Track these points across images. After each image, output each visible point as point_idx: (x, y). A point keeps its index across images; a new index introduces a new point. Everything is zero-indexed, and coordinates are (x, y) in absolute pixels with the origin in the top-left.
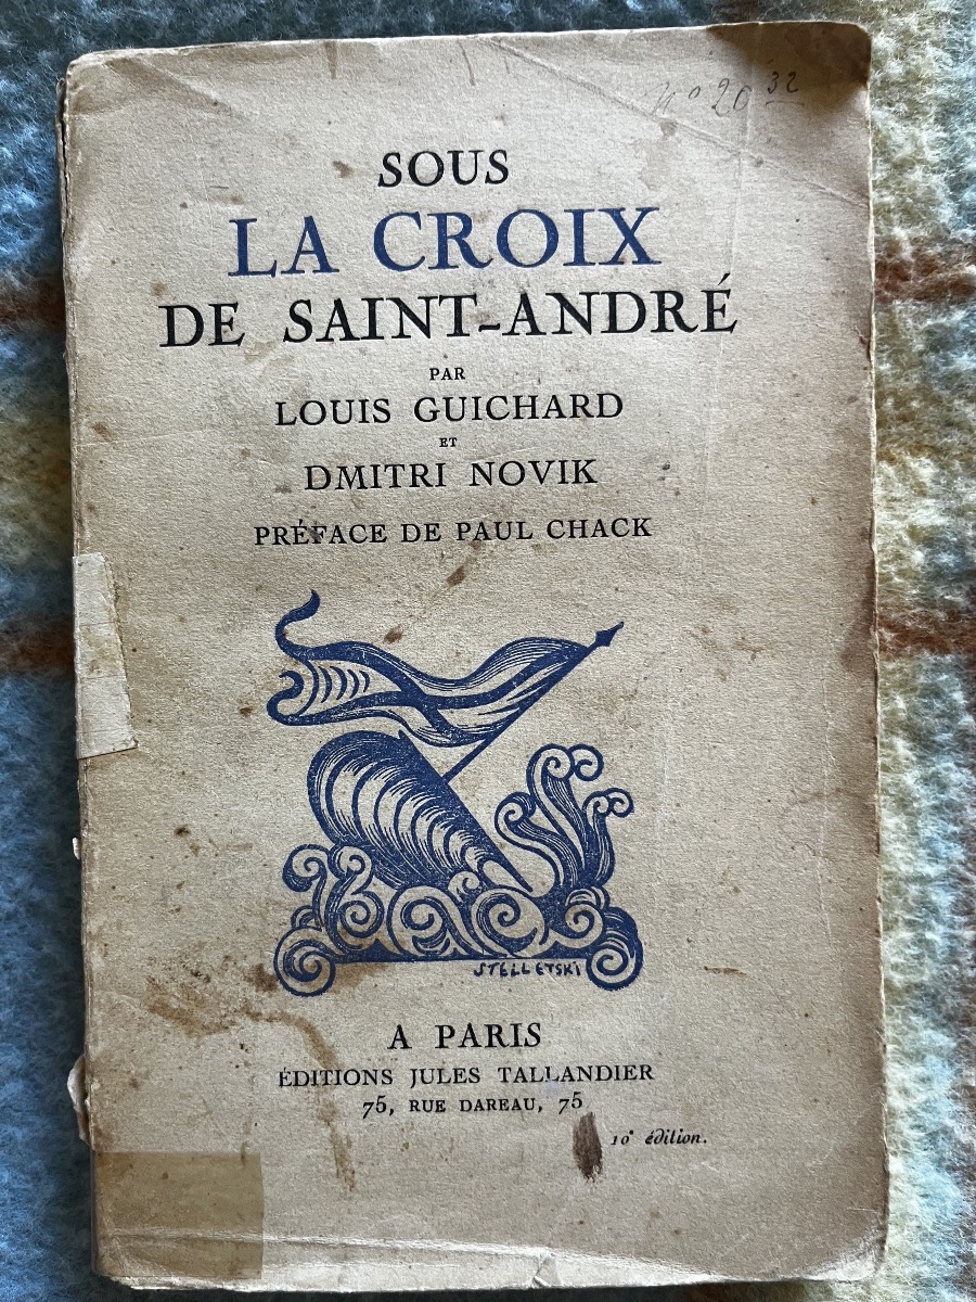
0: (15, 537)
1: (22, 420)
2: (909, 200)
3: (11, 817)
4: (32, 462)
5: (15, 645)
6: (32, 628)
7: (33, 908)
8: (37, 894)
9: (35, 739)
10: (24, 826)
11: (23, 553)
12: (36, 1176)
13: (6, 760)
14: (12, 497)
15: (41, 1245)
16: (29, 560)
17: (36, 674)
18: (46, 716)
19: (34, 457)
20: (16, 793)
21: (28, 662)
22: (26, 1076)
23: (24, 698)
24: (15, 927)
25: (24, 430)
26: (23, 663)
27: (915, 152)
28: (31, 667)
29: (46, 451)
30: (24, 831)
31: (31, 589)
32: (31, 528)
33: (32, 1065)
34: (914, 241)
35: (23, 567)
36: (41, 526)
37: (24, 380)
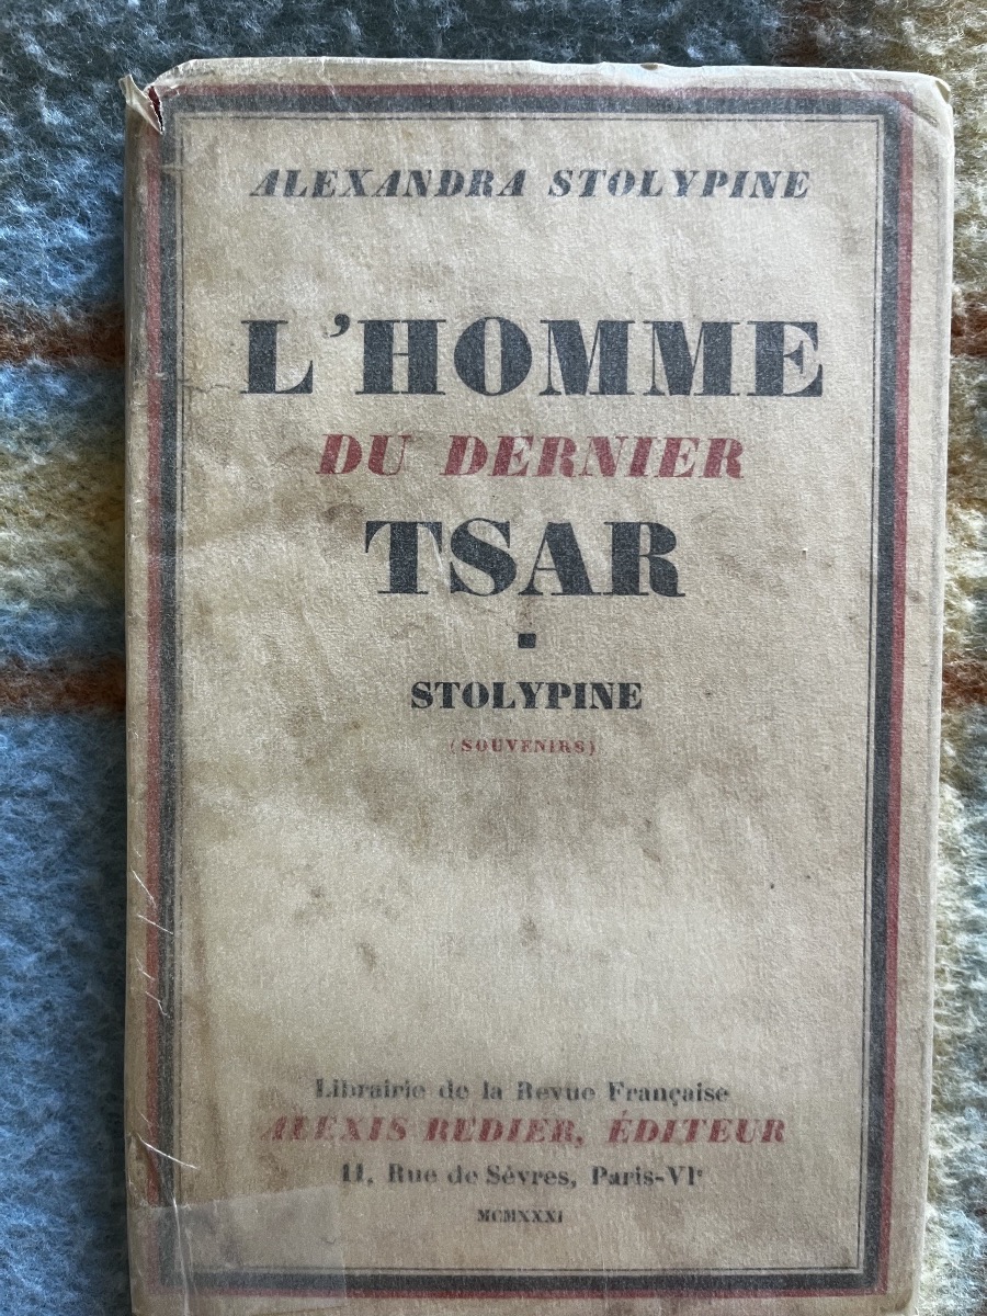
0: (63, 575)
1: (72, 457)
2: (964, 255)
3: (55, 857)
4: (80, 499)
5: (60, 683)
6: (77, 666)
7: (74, 948)
8: (80, 935)
9: (79, 777)
10: (67, 866)
11: (70, 590)
12: (73, 1220)
13: (49, 799)
14: (60, 534)
15: (75, 1287)
16: (76, 597)
17: (81, 712)
18: (90, 755)
19: (82, 494)
20: (59, 834)
21: (73, 701)
22: (63, 1118)
23: (68, 737)
24: (55, 969)
25: (73, 467)
26: (67, 701)
27: (970, 208)
28: (76, 705)
29: (96, 488)
30: (67, 871)
31: (77, 627)
32: (78, 566)
33: (69, 1107)
34: (968, 296)
35: (70, 605)
36: (89, 564)
37: (75, 416)
